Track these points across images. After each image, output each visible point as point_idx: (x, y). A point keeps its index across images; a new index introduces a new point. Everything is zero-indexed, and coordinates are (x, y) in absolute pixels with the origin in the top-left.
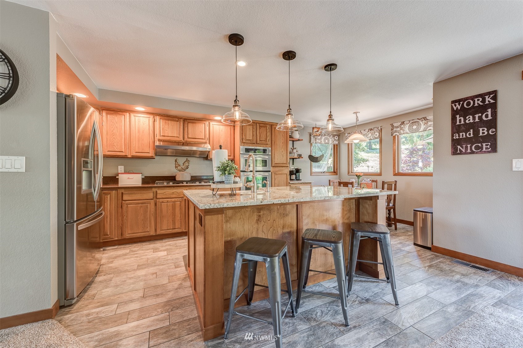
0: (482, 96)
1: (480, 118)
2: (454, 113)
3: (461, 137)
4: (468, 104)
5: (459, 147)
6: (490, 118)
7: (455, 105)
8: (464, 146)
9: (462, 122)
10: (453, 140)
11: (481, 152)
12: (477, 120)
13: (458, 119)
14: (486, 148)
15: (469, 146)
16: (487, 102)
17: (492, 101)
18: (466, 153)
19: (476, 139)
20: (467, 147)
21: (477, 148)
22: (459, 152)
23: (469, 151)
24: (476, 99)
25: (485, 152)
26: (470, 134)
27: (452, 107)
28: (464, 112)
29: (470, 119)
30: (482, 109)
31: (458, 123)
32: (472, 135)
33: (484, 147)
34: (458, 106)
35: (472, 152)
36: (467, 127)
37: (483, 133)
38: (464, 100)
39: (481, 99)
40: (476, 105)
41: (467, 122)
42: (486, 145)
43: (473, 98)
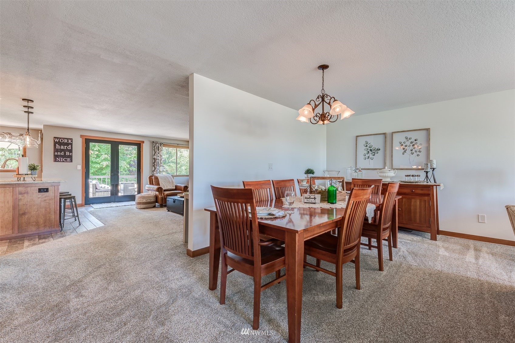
0: (68, 139)
1: (66, 148)
2: (55, 143)
3: (58, 154)
4: (62, 141)
5: (57, 158)
6: (70, 148)
7: (56, 140)
8: (60, 158)
9: (59, 148)
10: (54, 155)
11: (67, 162)
12: (65, 148)
13: (57, 146)
14: (69, 160)
15: (62, 158)
16: (69, 142)
17: (71, 142)
18: (60, 162)
19: (65, 156)
20: (61, 159)
21: (65, 160)
22: (57, 161)
23: (62, 161)
24: (65, 140)
25: (68, 162)
26: (62, 154)
27: (54, 139)
28: (60, 144)
29: (62, 147)
30: (67, 144)
31: (57, 148)
32: (63, 154)
33: (68, 160)
34: (57, 140)
35: (63, 161)
36: (61, 150)
37: (68, 154)
38: (60, 138)
39: (67, 140)
40: (65, 142)
41: (61, 148)
42: (69, 159)
43: (64, 139)
